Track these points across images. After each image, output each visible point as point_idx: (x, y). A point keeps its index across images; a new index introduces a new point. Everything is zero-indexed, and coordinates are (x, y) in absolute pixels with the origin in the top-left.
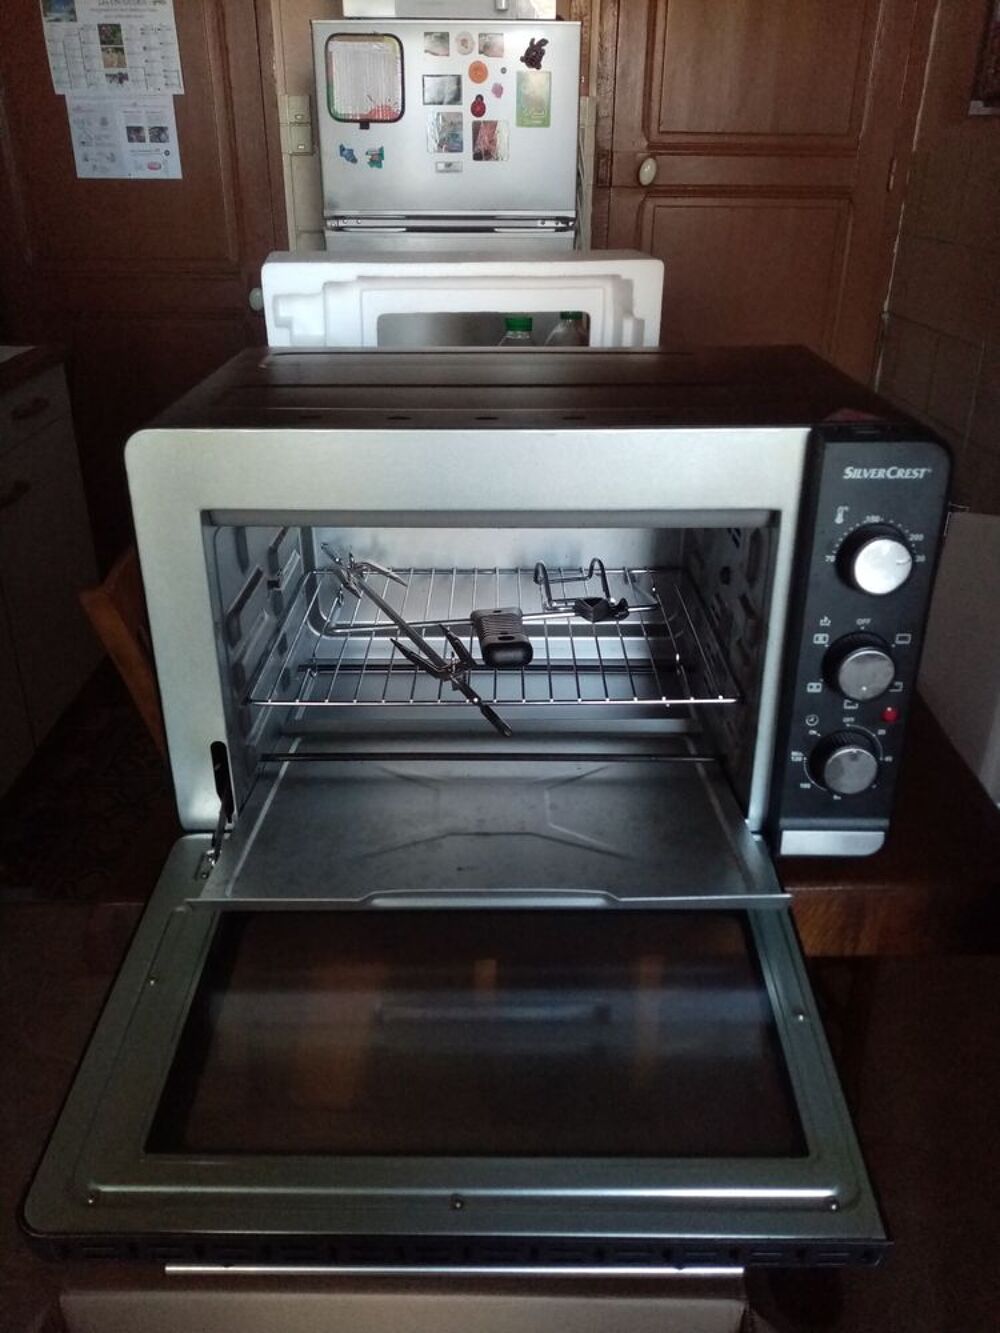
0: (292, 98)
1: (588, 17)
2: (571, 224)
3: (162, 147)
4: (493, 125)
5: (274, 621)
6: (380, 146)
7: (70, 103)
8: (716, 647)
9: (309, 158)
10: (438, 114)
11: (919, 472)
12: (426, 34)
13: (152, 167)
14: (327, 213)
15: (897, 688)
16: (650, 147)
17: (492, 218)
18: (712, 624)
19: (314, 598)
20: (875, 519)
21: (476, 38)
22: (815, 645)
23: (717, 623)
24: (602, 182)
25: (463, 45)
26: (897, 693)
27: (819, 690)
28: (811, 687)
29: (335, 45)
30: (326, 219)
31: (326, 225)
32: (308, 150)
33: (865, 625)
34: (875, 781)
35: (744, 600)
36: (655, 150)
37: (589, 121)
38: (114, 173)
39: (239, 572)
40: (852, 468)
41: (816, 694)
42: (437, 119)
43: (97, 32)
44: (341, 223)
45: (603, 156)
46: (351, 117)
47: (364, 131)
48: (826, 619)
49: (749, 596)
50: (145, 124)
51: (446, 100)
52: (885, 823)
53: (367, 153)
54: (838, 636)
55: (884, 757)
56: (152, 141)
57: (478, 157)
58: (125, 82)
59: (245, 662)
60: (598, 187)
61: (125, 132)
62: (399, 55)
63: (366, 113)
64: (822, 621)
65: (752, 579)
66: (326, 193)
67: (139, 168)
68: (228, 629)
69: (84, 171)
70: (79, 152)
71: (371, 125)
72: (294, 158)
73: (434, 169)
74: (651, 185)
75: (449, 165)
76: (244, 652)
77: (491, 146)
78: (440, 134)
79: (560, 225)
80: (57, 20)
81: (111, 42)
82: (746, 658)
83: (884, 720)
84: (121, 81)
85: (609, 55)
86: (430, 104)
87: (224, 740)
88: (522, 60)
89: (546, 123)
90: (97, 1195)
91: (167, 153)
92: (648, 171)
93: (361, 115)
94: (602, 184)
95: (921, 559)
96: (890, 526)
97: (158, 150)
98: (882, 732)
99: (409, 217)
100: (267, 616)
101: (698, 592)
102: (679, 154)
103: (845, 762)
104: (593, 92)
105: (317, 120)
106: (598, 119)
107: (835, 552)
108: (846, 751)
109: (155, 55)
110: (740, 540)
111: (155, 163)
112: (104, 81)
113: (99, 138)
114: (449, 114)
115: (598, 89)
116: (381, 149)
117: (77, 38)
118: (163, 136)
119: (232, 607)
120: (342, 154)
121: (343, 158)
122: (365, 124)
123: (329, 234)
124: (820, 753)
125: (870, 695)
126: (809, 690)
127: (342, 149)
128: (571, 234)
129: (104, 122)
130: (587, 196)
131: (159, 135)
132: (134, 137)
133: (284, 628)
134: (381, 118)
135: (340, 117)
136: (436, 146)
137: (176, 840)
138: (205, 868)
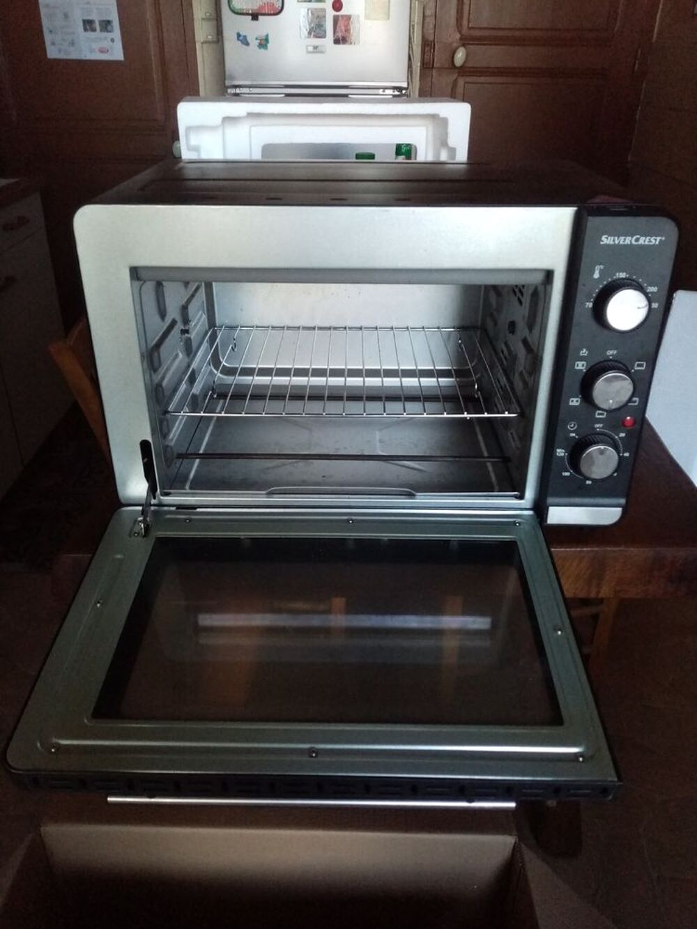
2: (404, 92)
3: (109, 35)
4: (348, 18)
5: (187, 360)
6: (265, 34)
7: (41, 1)
8: (504, 380)
9: (214, 46)
10: (308, 10)
11: (656, 240)
13: (102, 51)
14: (228, 83)
15: (635, 402)
16: (461, 39)
17: (347, 87)
18: (502, 364)
19: (215, 344)
20: (623, 275)
22: (576, 370)
23: (505, 362)
24: (427, 63)
26: (635, 406)
27: (578, 404)
28: (572, 401)
30: (226, 87)
31: (227, 92)
32: (215, 39)
33: (612, 355)
34: (616, 471)
35: (525, 342)
36: (465, 41)
37: (417, 18)
38: (74, 55)
39: (160, 320)
40: (606, 236)
41: (576, 407)
42: (308, 14)
44: (238, 91)
45: (427, 45)
46: (245, 11)
47: (255, 22)
48: (585, 350)
49: (529, 339)
50: (95, 17)
52: (623, 501)
53: (257, 39)
54: (592, 364)
55: (623, 453)
56: (101, 31)
57: (337, 41)
59: (165, 383)
60: (424, 68)
61: (81, 24)
63: (256, 8)
64: (581, 352)
65: (531, 327)
66: (227, 69)
67: (92, 51)
68: (152, 357)
69: (52, 53)
70: (48, 38)
71: (260, 17)
72: (205, 45)
73: (305, 50)
74: (462, 67)
75: (315, 47)
76: (163, 378)
77: (347, 34)
78: (309, 24)
79: (397, 93)
82: (525, 383)
83: (625, 426)
86: (302, 2)
87: (150, 439)
89: (386, 17)
90: (58, 747)
91: (113, 40)
92: (460, 56)
93: (252, 10)
94: (426, 66)
95: (655, 305)
96: (633, 280)
97: (106, 38)
98: (622, 435)
99: (287, 87)
100: (181, 355)
101: (491, 343)
102: (484, 45)
103: (595, 455)
105: (221, 15)
106: (424, 17)
107: (592, 300)
108: (595, 448)
110: (523, 300)
111: (104, 48)
113: (62, 28)
114: (316, 9)
116: (267, 36)
118: (109, 28)
119: (154, 342)
120: (238, 39)
121: (240, 42)
122: (255, 16)
124: (578, 449)
125: (614, 407)
126: (571, 404)
127: (239, 35)
129: (66, 16)
130: (416, 73)
131: (106, 28)
132: (88, 27)
133: (194, 365)
134: (267, 12)
135: (236, 11)
136: (306, 33)
137: (115, 510)
138: (136, 529)
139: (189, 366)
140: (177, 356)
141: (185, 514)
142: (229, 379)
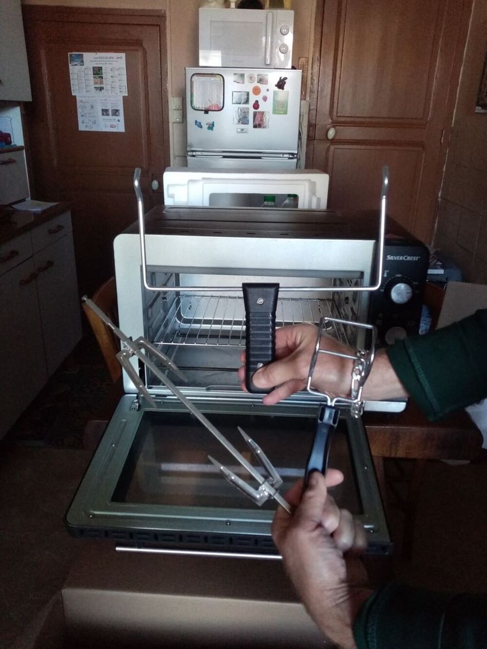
0: (175, 99)
1: (306, 66)
2: (295, 156)
3: (117, 118)
4: (263, 113)
5: (164, 313)
6: (212, 121)
7: (78, 99)
9: (181, 125)
10: (238, 108)
11: (416, 258)
12: (235, 74)
13: (112, 126)
14: (188, 149)
16: (332, 123)
17: (261, 153)
19: (179, 307)
20: (399, 276)
21: (256, 77)
24: (311, 137)
25: (250, 79)
29: (195, 78)
30: (187, 152)
31: (188, 154)
32: (181, 121)
35: (352, 309)
36: (335, 124)
37: (305, 110)
38: (95, 129)
40: (390, 256)
42: (238, 110)
43: (92, 70)
44: (194, 154)
45: (311, 126)
46: (200, 109)
47: (206, 115)
49: (354, 308)
50: (110, 107)
51: (243, 101)
53: (207, 124)
56: (112, 115)
57: (255, 126)
58: (103, 91)
59: (153, 326)
60: (309, 140)
61: (101, 112)
62: (222, 83)
63: (207, 107)
64: (379, 315)
65: (354, 300)
66: (188, 141)
67: (106, 126)
68: (148, 312)
69: (82, 127)
70: (80, 119)
71: (209, 112)
72: (174, 124)
73: (236, 131)
74: (332, 139)
75: (242, 130)
76: (152, 323)
77: (261, 122)
78: (239, 116)
79: (291, 156)
80: (76, 65)
81: (98, 74)
84: (100, 90)
85: (316, 82)
86: (235, 103)
88: (276, 86)
89: (285, 113)
90: (94, 515)
91: (119, 121)
92: (331, 133)
93: (205, 108)
94: (310, 138)
95: (416, 291)
96: (404, 278)
97: (115, 119)
99: (224, 152)
101: (337, 309)
102: (346, 126)
104: (308, 98)
105: (186, 109)
106: (310, 110)
107: (384, 288)
109: (116, 79)
111: (113, 125)
112: (94, 90)
113: (89, 114)
114: (243, 108)
115: (310, 97)
117: (83, 73)
118: (117, 113)
119: (149, 304)
120: (196, 124)
121: (197, 126)
122: (206, 112)
123: (188, 158)
127: (196, 122)
128: (295, 160)
129: (92, 107)
130: (304, 144)
131: (115, 113)
132: (105, 113)
133: (167, 317)
134: (214, 109)
135: (196, 108)
136: (237, 121)
137: (122, 396)
138: (133, 406)
139: (165, 317)
140: (160, 311)
141: (161, 399)
142: (187, 326)
